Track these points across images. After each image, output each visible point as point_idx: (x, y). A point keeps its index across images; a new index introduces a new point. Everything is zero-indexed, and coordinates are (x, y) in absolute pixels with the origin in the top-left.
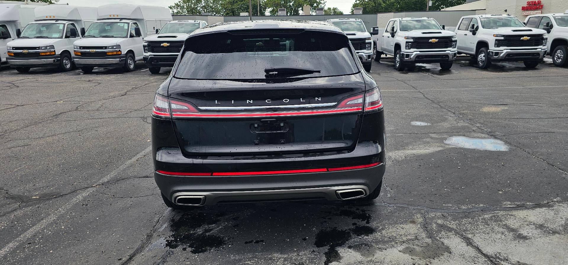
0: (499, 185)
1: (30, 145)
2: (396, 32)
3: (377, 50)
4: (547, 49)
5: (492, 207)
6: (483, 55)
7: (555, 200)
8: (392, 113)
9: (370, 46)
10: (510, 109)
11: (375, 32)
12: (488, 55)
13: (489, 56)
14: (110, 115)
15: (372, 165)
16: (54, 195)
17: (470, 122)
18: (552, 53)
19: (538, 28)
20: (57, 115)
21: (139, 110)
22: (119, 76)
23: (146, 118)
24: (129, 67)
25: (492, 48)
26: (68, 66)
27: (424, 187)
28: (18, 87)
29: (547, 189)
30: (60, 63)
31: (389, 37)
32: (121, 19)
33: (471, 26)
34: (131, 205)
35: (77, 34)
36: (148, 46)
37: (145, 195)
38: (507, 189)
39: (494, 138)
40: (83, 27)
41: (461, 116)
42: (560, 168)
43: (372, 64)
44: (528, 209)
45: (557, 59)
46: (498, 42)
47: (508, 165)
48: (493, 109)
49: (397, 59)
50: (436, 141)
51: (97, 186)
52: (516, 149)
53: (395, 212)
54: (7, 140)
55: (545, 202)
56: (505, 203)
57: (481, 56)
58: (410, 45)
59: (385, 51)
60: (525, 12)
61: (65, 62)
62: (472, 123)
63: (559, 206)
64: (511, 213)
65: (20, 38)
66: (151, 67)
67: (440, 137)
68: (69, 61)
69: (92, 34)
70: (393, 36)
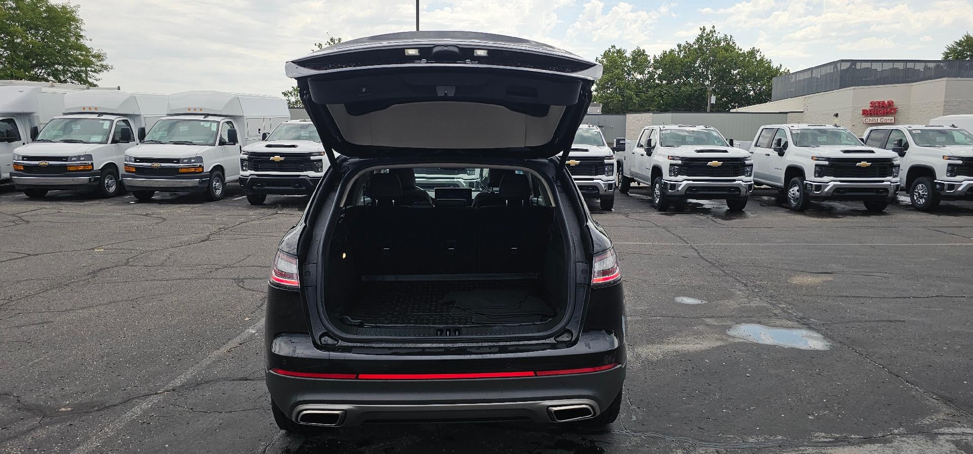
0: (809, 406)
1: (53, 322)
2: (654, 147)
3: (624, 175)
4: (900, 181)
5: (796, 440)
6: (796, 188)
7: (896, 431)
8: (645, 281)
9: (611, 169)
10: (837, 281)
11: (620, 147)
12: (804, 188)
13: (806, 191)
14: (183, 275)
15: (604, 367)
16: (95, 406)
17: (771, 300)
18: (909, 188)
19: (885, 148)
20: (94, 272)
21: (230, 266)
22: (197, 208)
23: (242, 281)
24: (213, 193)
25: (810, 177)
26: (112, 189)
27: (691, 406)
28: (28, 222)
29: (884, 415)
30: (100, 183)
31: (642, 155)
32: (207, 115)
33: (775, 141)
34: (221, 424)
35: (132, 138)
36: (249, 160)
37: (243, 409)
38: (821, 413)
39: (808, 328)
40: (143, 126)
41: (757, 290)
42: (908, 379)
43: (615, 198)
44: (853, 444)
45: (917, 199)
46: (820, 168)
47: (826, 373)
48: (809, 280)
49: (657, 191)
50: (714, 331)
51: (164, 392)
52: (841, 347)
53: (642, 446)
54: (14, 312)
55: (880, 435)
56: (816, 434)
57: (793, 191)
58: (676, 170)
59: (636, 177)
60: (868, 118)
61: (107, 183)
62: (774, 302)
63: (902, 441)
64: (826, 451)
65: (35, 141)
66: (250, 194)
67: (720, 324)
68: (115, 181)
69: (157, 138)
70: (649, 154)
